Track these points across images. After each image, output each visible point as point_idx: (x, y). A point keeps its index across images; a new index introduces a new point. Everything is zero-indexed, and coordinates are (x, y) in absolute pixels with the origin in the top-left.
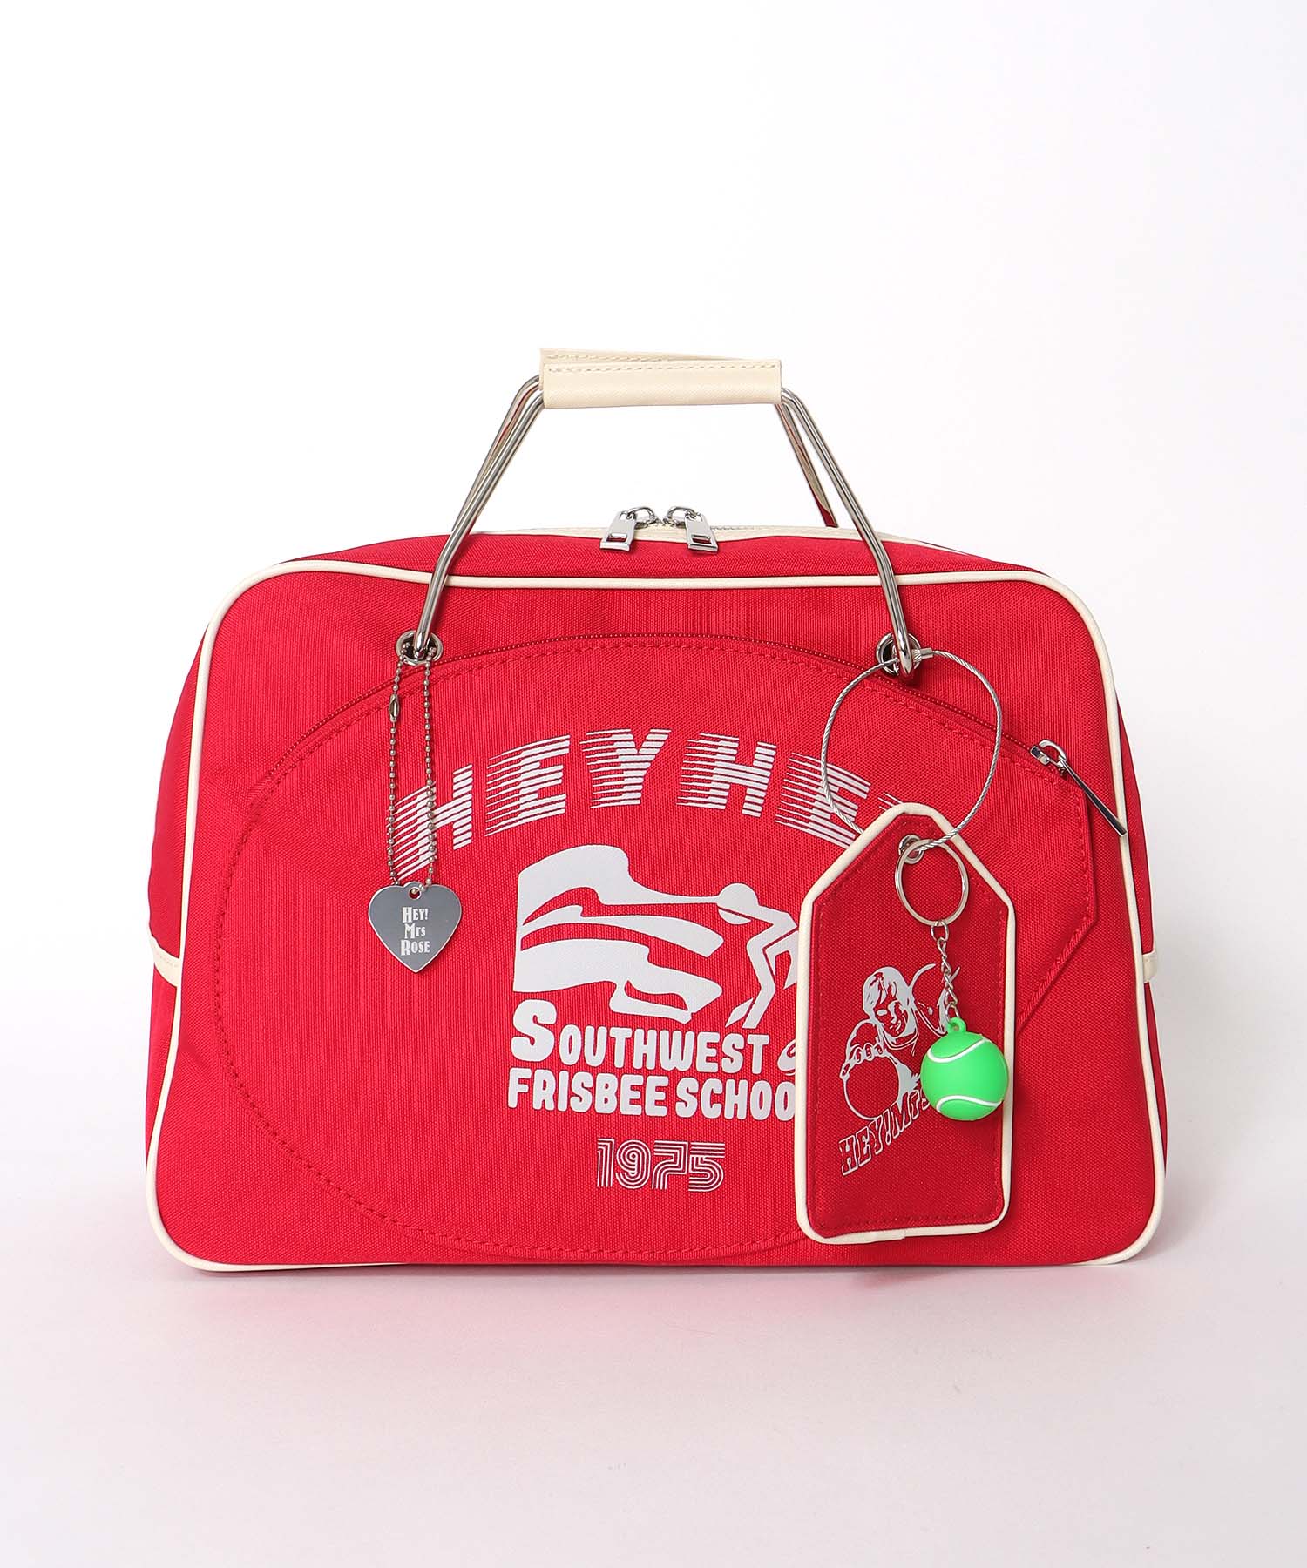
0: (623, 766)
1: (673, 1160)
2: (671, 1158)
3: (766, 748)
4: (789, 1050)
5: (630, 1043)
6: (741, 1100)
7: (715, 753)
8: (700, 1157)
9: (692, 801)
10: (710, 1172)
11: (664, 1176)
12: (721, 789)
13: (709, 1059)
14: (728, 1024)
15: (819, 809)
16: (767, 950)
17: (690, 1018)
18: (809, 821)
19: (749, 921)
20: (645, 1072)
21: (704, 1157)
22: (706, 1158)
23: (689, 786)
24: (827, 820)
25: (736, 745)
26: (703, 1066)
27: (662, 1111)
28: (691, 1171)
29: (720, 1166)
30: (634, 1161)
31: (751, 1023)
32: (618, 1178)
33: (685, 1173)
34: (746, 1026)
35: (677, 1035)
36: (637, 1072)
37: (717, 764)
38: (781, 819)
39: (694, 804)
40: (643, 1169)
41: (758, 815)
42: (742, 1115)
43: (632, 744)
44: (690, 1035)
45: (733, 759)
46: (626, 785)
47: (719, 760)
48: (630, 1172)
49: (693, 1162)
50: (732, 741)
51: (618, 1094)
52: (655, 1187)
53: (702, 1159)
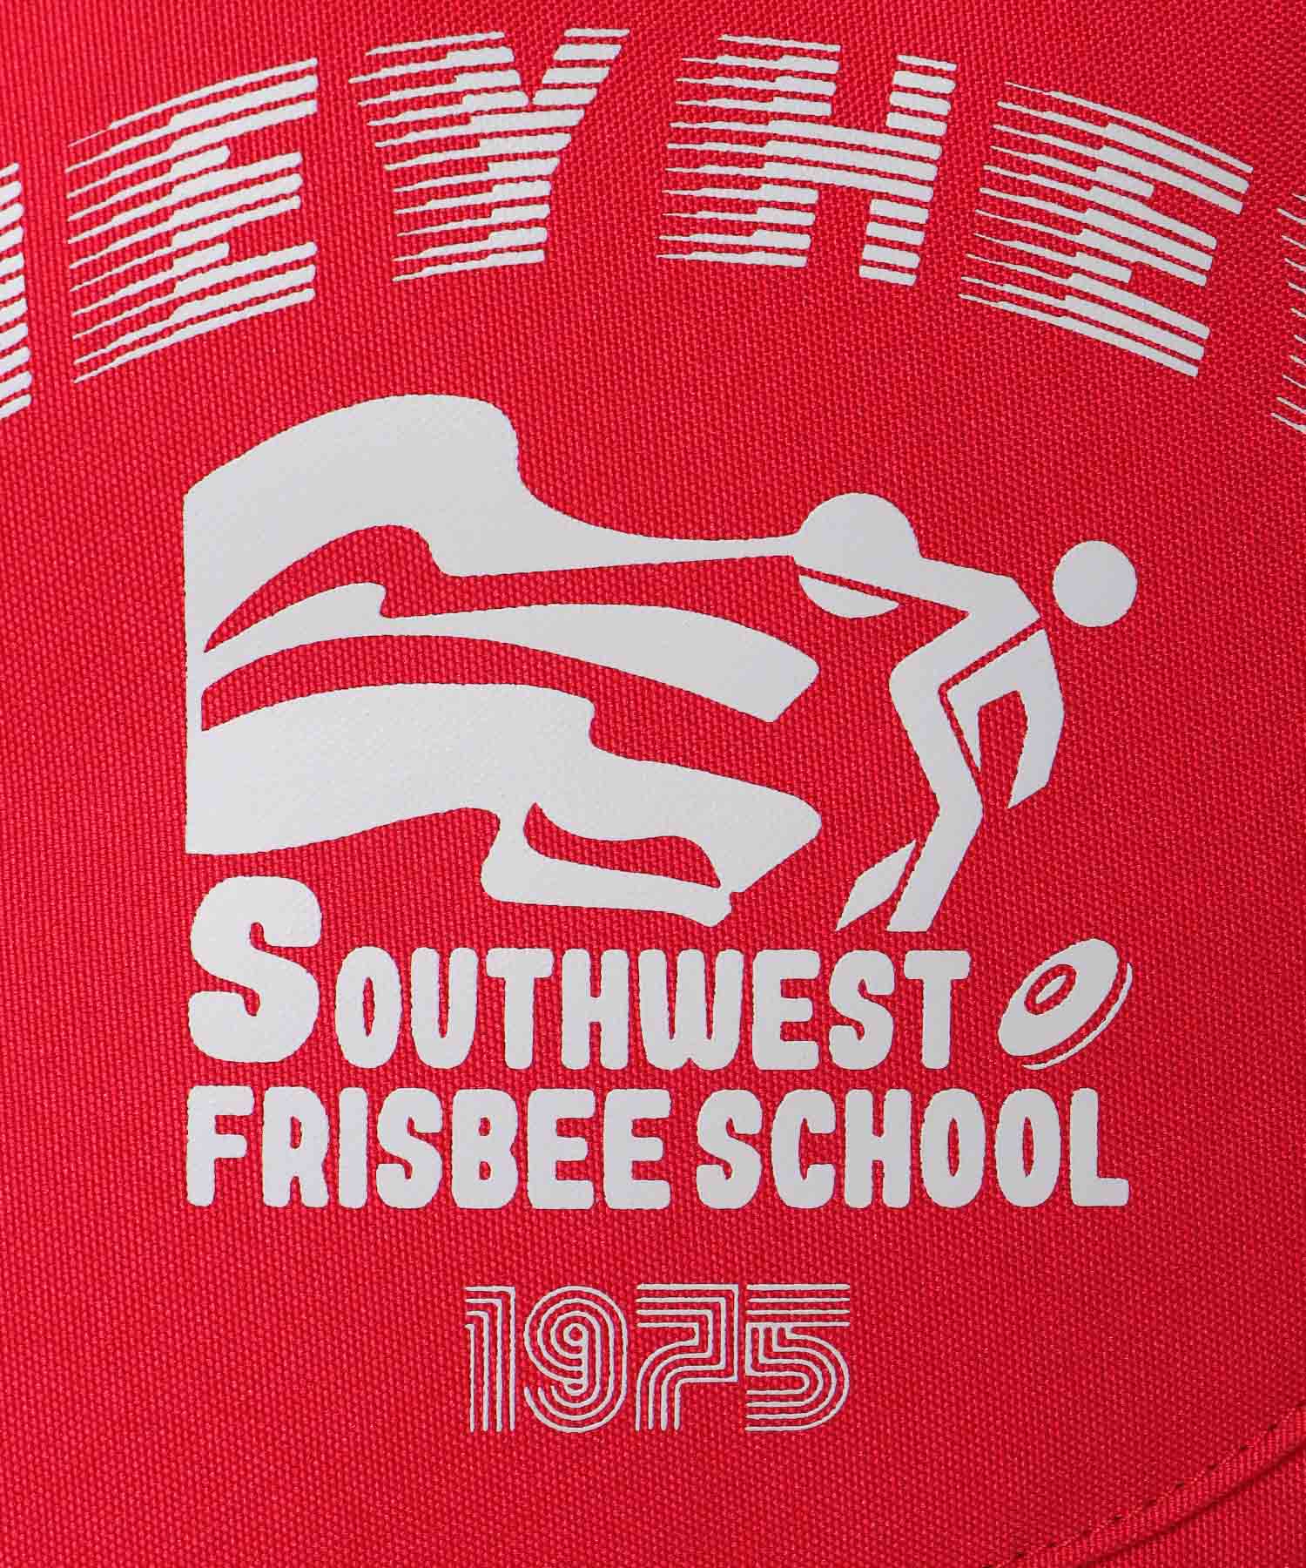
0: (486, 148)
1: (695, 1341)
2: (689, 1334)
3: (925, 71)
4: (1033, 992)
5: (548, 994)
6: (894, 1148)
7: (767, 96)
8: (775, 1327)
9: (705, 247)
10: (807, 1370)
11: (671, 1391)
12: (790, 206)
13: (791, 1031)
14: (842, 923)
15: (1096, 253)
16: (952, 694)
17: (726, 909)
18: (1062, 292)
19: (893, 605)
20: (598, 1079)
21: (788, 1326)
22: (795, 1330)
23: (692, 200)
24: (1122, 286)
25: (831, 67)
26: (772, 1054)
27: (656, 1195)
28: (749, 1372)
29: (836, 1353)
30: (578, 1350)
31: (914, 915)
32: (530, 1402)
33: (734, 1379)
34: (896, 924)
35: (691, 961)
36: (571, 1080)
37: (774, 127)
38: (977, 290)
39: (710, 257)
40: (606, 1374)
41: (909, 280)
42: (897, 1195)
43: (513, 78)
44: (729, 962)
45: (824, 109)
46: (498, 205)
47: (781, 116)
48: (566, 1382)
49: (755, 1341)
50: (819, 55)
51: (520, 1149)
52: (644, 1423)
53: (781, 1331)
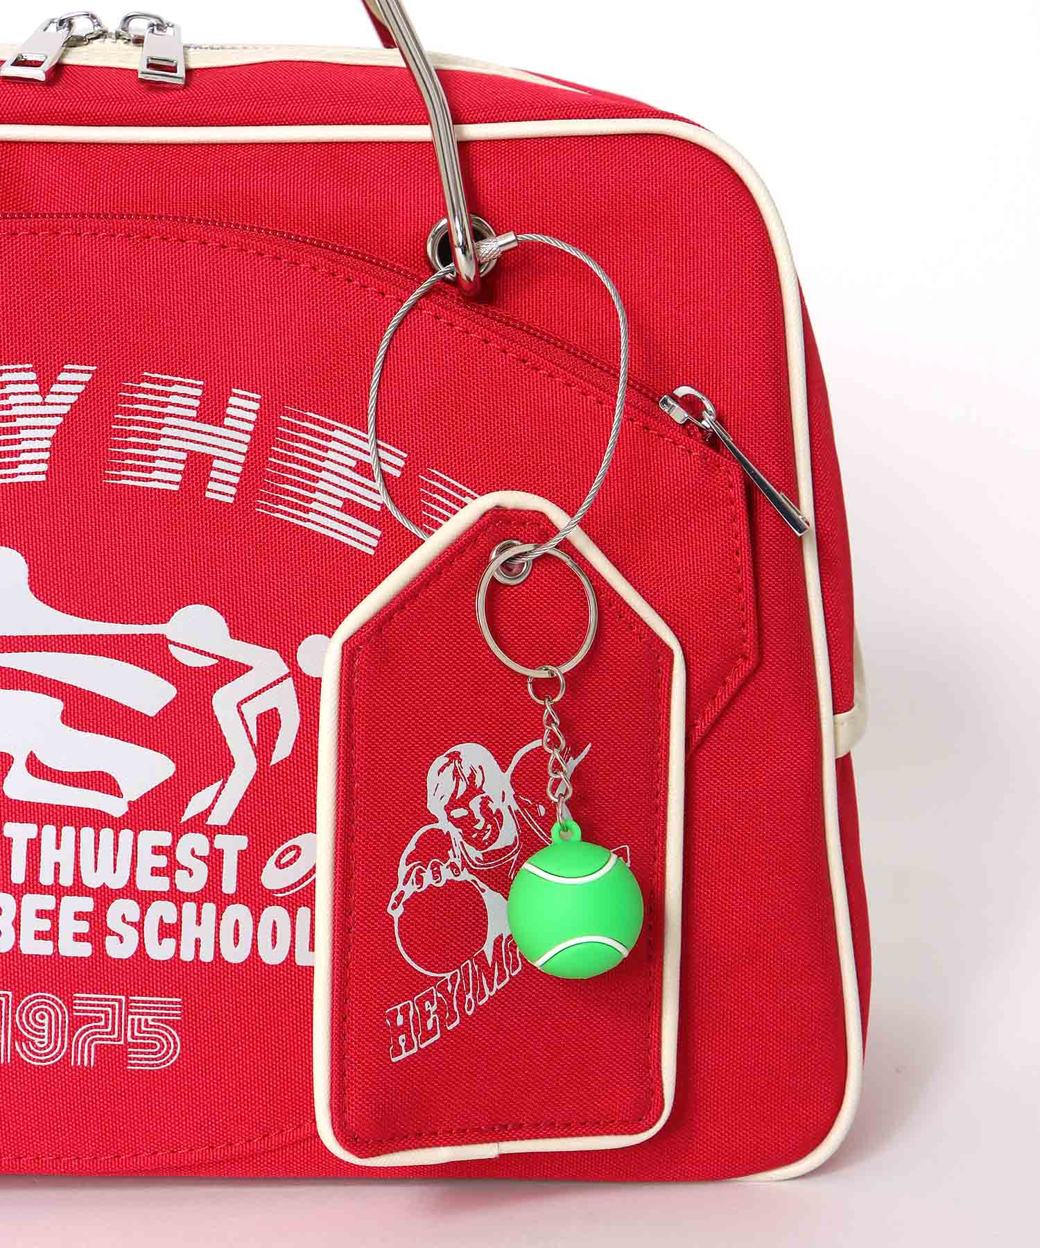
0: (20, 422)
1: (102, 1023)
2: (100, 1019)
3: (246, 398)
4: (280, 858)
5: (34, 847)
7: (165, 405)
8: (143, 1018)
9: (128, 478)
10: (159, 1040)
11: (90, 1047)
12: (172, 460)
13: (156, 872)
14: (184, 819)
15: (325, 492)
16: (243, 707)
17: (126, 809)
18: (307, 510)
19: (216, 661)
20: (58, 891)
21: (150, 1018)
22: (153, 1020)
23: (123, 454)
24: (338, 509)
25: (198, 392)
27: (85, 950)
28: (130, 1040)
29: (174, 1033)
30: (43, 1024)
31: (220, 817)
32: (18, 1049)
33: (122, 1042)
34: (212, 821)
35: (107, 834)
36: (44, 890)
37: (167, 420)
38: (265, 507)
39: (130, 482)
40: (57, 1037)
41: (231, 500)
42: (207, 956)
43: (35, 387)
44: (126, 835)
45: (193, 413)
46: (24, 451)
47: (171, 415)
48: (37, 1040)
49: (133, 1024)
50: (192, 386)
51: (17, 923)
52: (76, 1062)
53: (146, 1020)
